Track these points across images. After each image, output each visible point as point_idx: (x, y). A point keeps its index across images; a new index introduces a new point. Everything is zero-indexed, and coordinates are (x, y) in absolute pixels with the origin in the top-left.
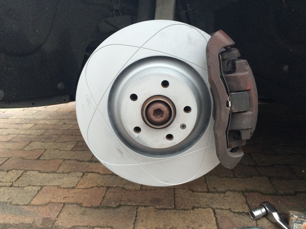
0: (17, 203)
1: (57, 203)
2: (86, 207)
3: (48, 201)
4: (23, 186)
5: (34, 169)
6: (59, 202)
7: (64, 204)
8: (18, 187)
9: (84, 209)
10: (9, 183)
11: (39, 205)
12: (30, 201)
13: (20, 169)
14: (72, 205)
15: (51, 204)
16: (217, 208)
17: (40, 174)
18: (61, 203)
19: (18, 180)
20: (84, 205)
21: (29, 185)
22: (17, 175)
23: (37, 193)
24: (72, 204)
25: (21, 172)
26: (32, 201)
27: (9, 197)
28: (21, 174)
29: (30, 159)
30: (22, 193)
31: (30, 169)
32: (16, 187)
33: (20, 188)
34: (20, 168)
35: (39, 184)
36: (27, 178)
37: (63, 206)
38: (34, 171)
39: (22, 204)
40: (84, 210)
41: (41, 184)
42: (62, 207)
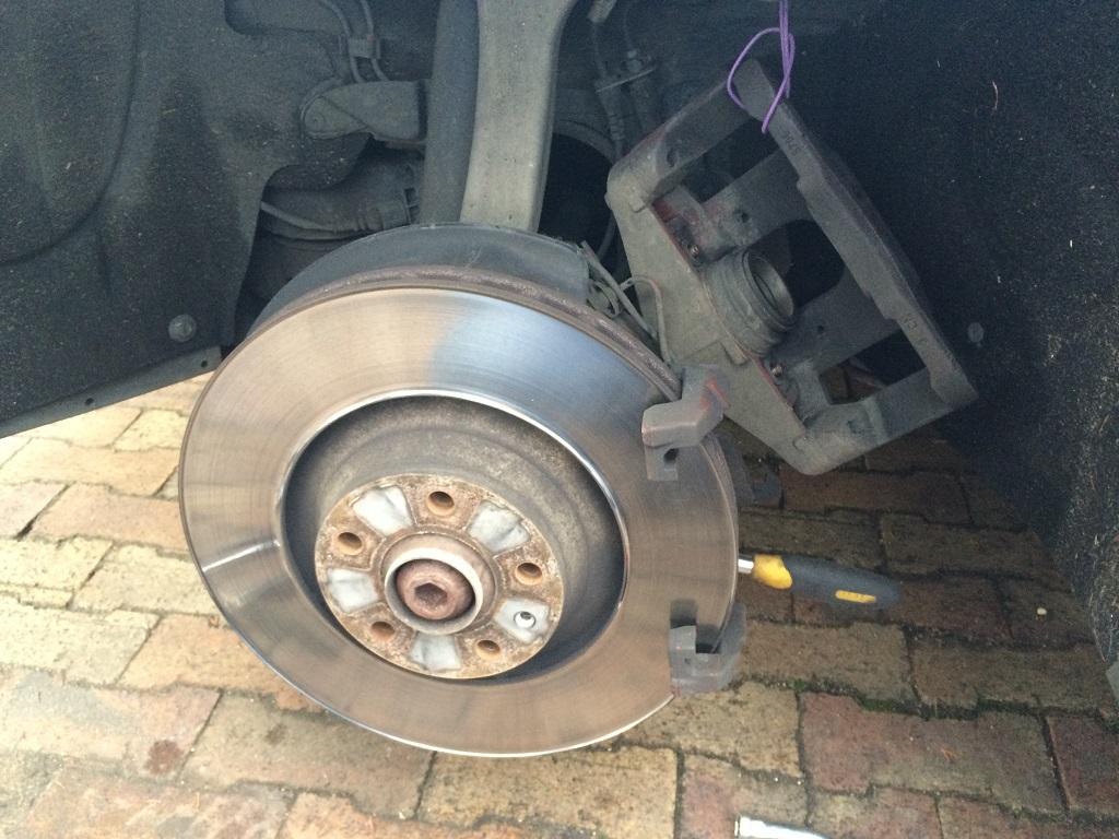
0: (82, 677)
1: (199, 686)
2: (286, 711)
3: (175, 678)
4: (104, 607)
5: (143, 540)
6: (207, 683)
7: (222, 691)
8: (90, 611)
9: (277, 718)
10: (63, 594)
11: (148, 691)
12: (123, 673)
13: (99, 538)
14: (244, 700)
15: (183, 688)
16: (695, 751)
17: (159, 561)
18: (213, 688)
19: (92, 581)
20: (282, 701)
21: (122, 607)
22: (87, 560)
23: (146, 641)
24: (244, 694)
25: (101, 548)
26: (126, 674)
27: (60, 649)
28: (102, 559)
29: (134, 495)
30: (99, 638)
31: (129, 537)
32: (81, 610)
33: (94, 617)
34: (99, 532)
35: (152, 605)
36: (119, 576)
37: (218, 701)
38: (140, 545)
39: (96, 681)
40: (279, 722)
41: (161, 605)
42: (214, 701)
